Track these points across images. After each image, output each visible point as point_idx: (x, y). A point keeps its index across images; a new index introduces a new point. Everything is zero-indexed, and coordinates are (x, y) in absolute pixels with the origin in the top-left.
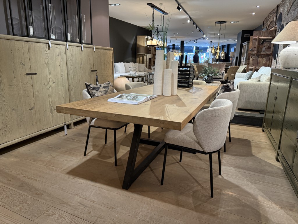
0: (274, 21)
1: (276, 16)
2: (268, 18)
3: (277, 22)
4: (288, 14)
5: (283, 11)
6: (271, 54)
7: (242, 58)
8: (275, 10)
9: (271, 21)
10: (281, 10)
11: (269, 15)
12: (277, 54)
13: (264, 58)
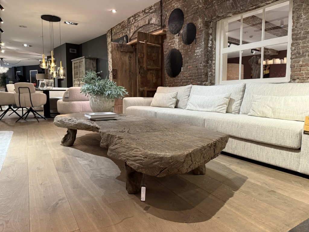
0: (152, 24)
2: (129, 23)
5: (187, 5)
7: (74, 79)
8: (152, 9)
9: (141, 25)
10: (176, 5)
11: (131, 19)
12: (182, 68)
13: (154, 75)
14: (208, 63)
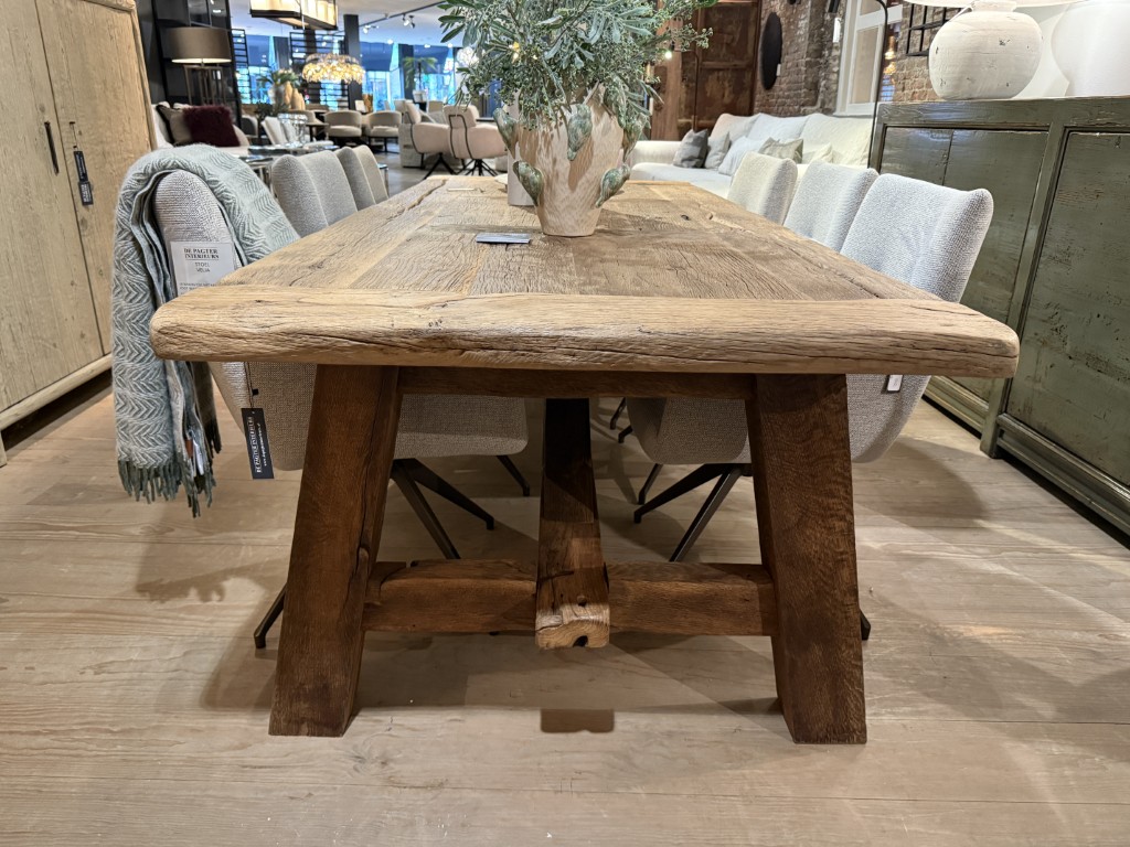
6: (750, 68)
12: (779, 66)
13: (727, 84)
14: (821, 56)
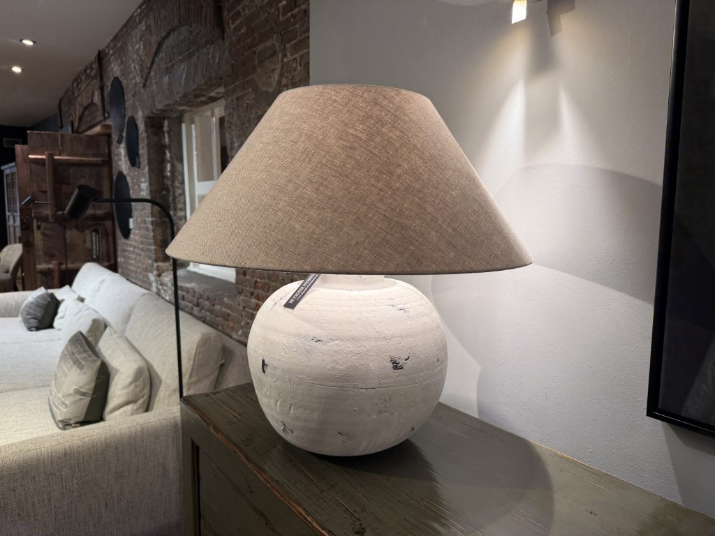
0: (95, 104)
1: (102, 89)
2: (73, 93)
3: (108, 108)
4: (144, 86)
5: (125, 72)
6: (108, 216)
8: (92, 69)
9: (85, 104)
10: (115, 69)
11: (75, 84)
12: (131, 220)
13: (86, 231)
